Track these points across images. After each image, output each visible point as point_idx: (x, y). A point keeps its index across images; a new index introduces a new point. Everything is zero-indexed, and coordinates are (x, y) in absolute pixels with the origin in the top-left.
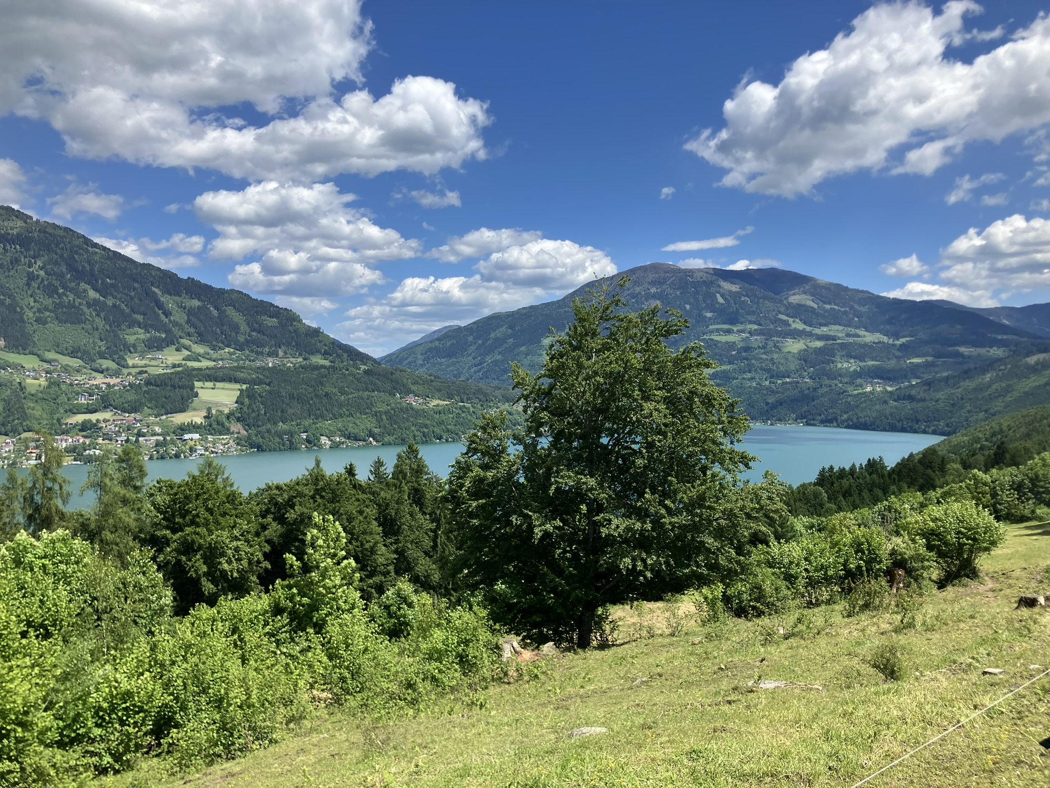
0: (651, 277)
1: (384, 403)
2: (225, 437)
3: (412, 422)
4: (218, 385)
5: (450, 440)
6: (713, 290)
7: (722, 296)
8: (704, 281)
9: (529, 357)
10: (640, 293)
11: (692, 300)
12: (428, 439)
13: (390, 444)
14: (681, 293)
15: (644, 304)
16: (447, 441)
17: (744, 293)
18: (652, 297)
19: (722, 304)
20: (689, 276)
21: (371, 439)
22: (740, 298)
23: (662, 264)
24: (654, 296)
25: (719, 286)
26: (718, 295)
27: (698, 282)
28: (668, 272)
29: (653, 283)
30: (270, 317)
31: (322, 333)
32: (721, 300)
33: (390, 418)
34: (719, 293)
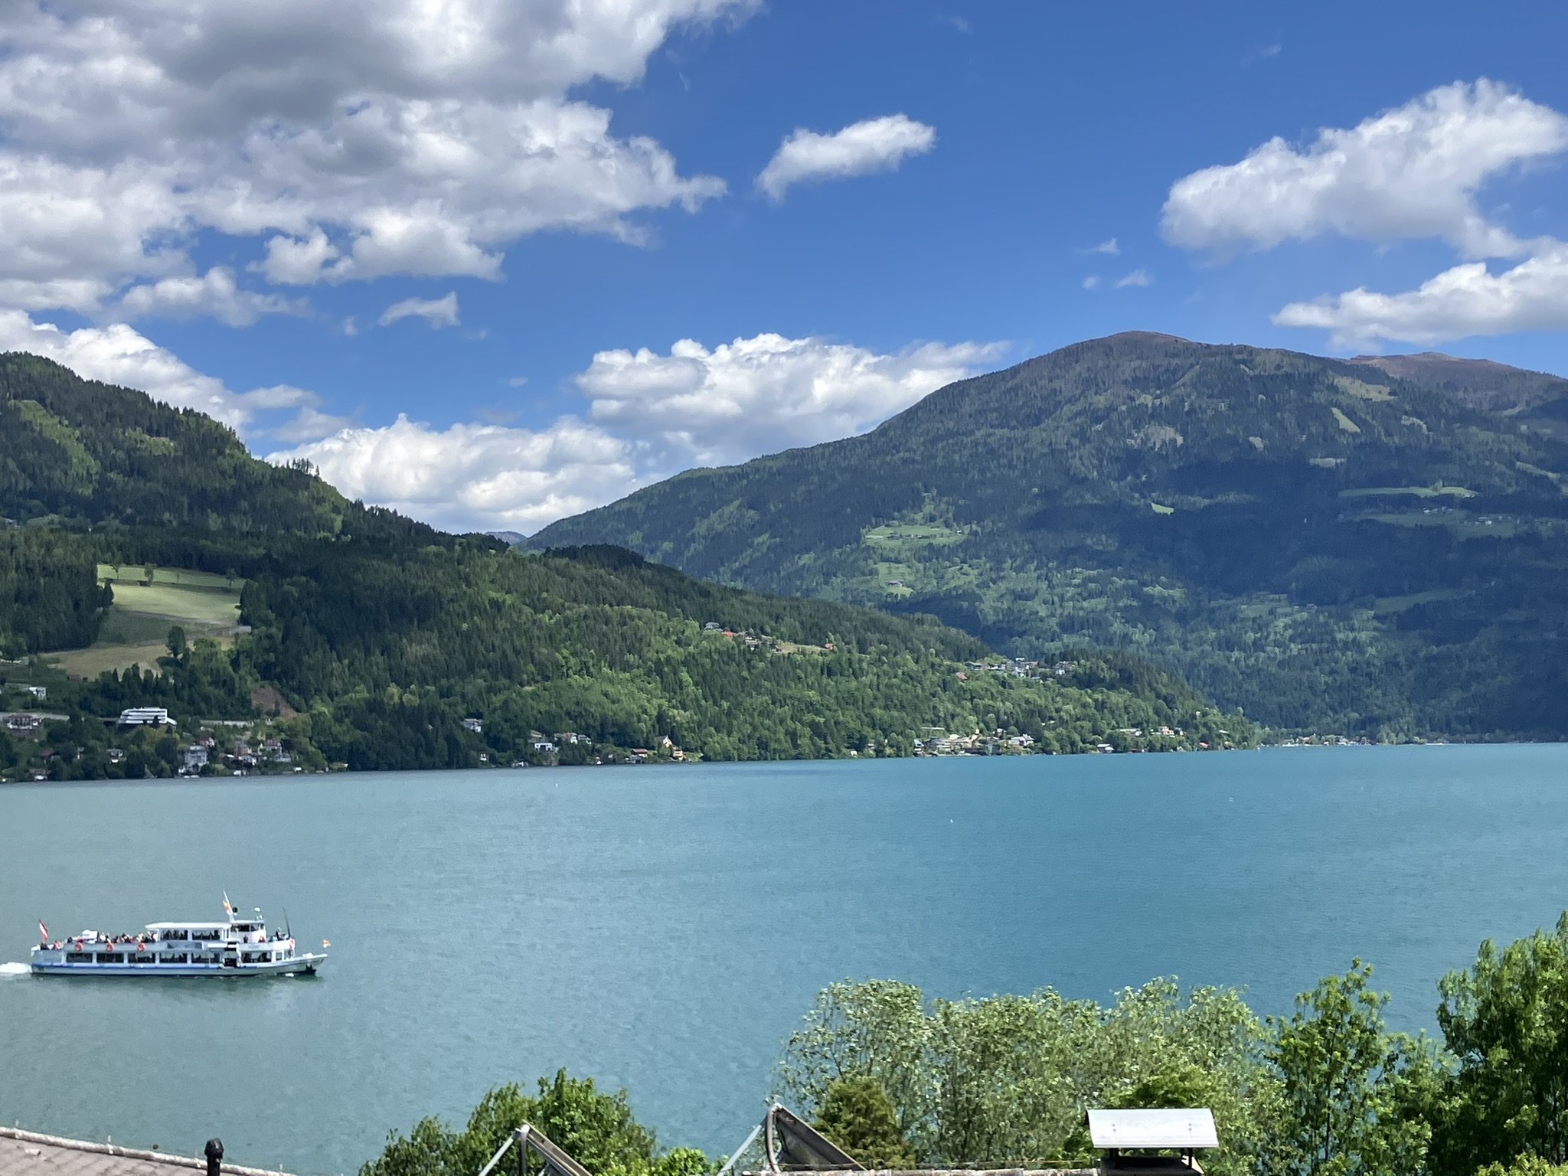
0: (1130, 367)
1: (667, 636)
2: (240, 724)
3: (770, 692)
4: (160, 575)
5: (888, 751)
6: (1319, 397)
7: (1350, 414)
8: (1289, 377)
9: (836, 581)
10: (1111, 408)
11: (1266, 426)
12: (832, 746)
13: (728, 758)
14: (1230, 407)
15: (1130, 436)
16: (879, 753)
17: (1408, 407)
18: (1152, 417)
19: (1354, 435)
20: (1244, 362)
21: (667, 742)
22: (1398, 419)
23: (1155, 336)
24: (1156, 416)
25: (1333, 389)
26: (1335, 411)
27: (1272, 377)
28: (1175, 355)
29: (1140, 382)
30: (150, 432)
31: (316, 478)
32: (1345, 423)
33: (702, 681)
34: (1338, 406)
